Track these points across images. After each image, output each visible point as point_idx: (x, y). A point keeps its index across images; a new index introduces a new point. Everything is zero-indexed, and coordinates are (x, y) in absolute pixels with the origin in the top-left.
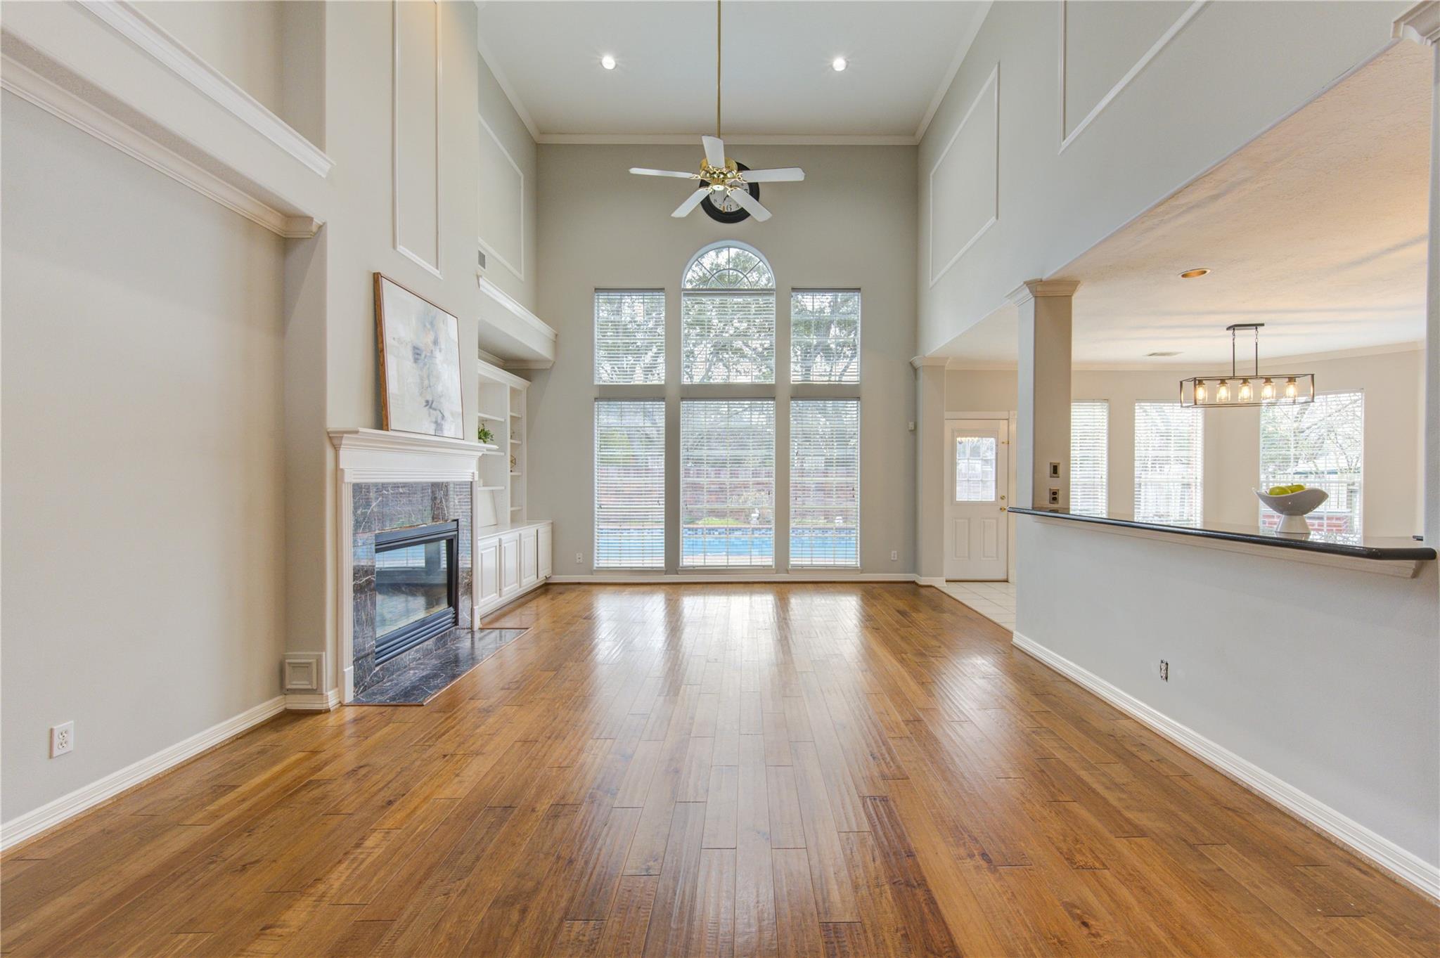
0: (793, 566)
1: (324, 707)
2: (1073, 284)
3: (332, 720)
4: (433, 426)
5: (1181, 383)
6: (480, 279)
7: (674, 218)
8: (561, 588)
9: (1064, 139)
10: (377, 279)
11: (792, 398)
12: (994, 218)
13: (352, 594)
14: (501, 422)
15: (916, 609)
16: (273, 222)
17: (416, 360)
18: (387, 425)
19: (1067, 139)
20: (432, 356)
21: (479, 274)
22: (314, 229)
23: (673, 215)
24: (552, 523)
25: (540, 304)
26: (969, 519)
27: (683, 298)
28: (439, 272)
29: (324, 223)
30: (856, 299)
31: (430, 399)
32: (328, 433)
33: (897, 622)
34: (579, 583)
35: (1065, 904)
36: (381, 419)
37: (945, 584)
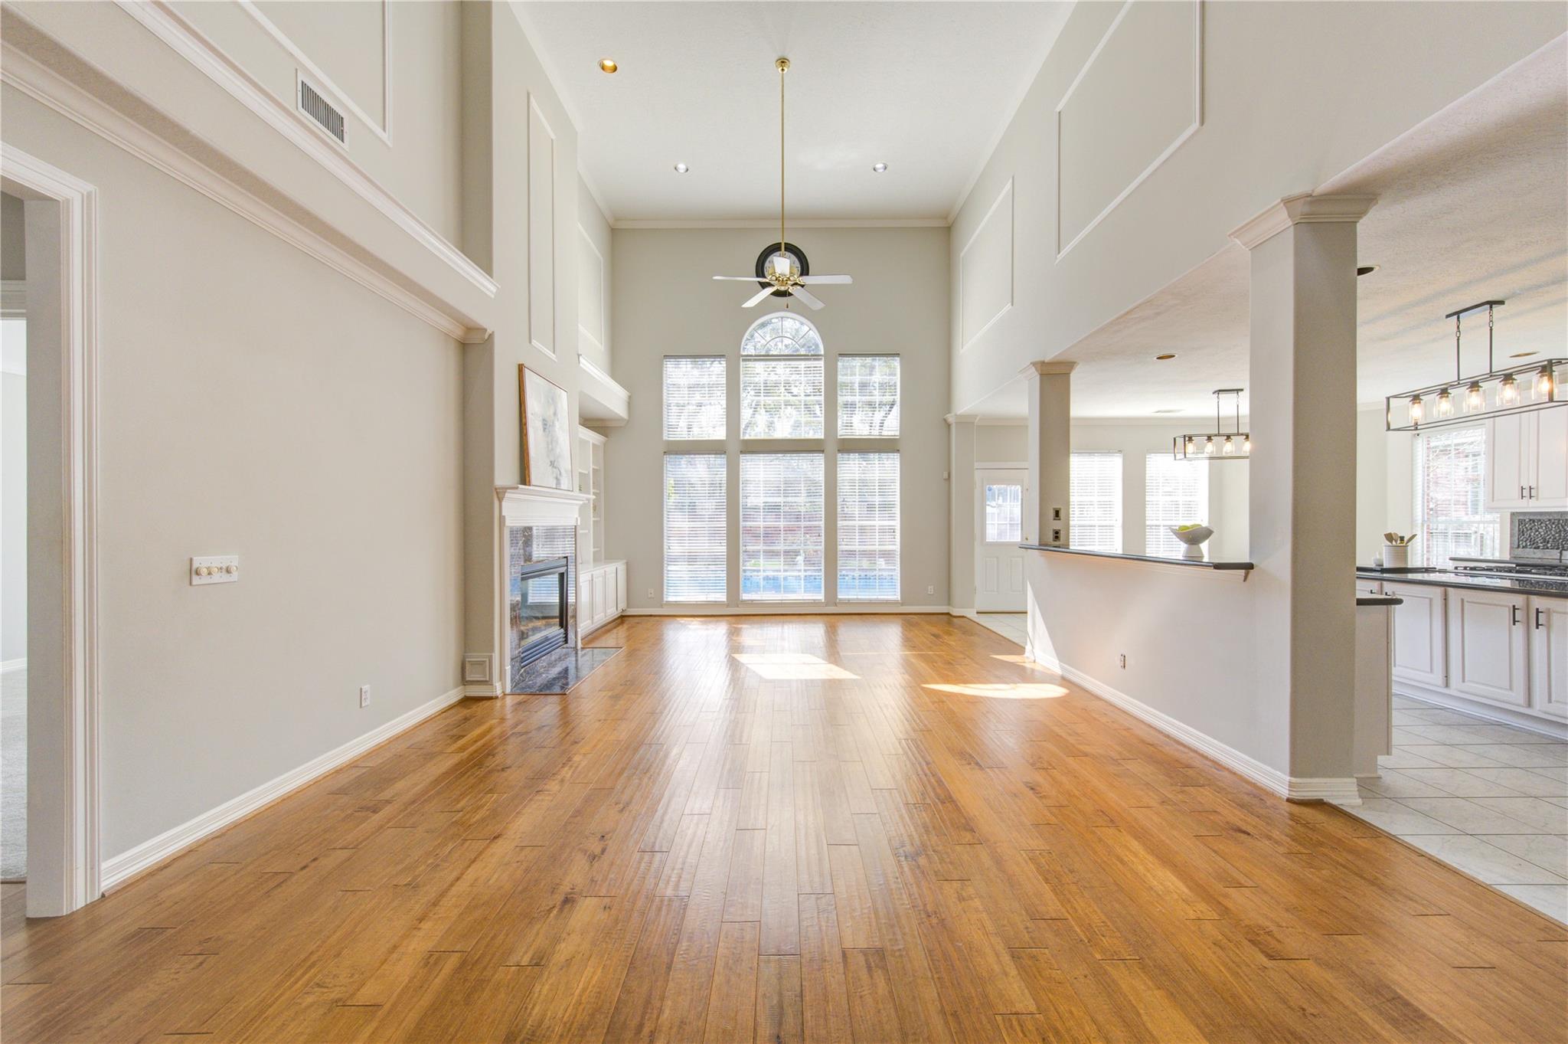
0: (840, 600)
1: (494, 695)
2: (1070, 365)
3: (498, 703)
4: (555, 481)
5: (1175, 439)
6: (581, 358)
7: (744, 308)
8: (637, 620)
9: (1059, 253)
10: (521, 369)
11: (839, 450)
12: (1010, 304)
13: (509, 612)
14: (585, 474)
15: (949, 634)
16: (458, 332)
17: (545, 429)
18: (529, 481)
19: (1061, 254)
20: (553, 425)
21: (580, 353)
22: (486, 337)
23: (743, 306)
24: (627, 563)
25: (616, 370)
26: (997, 558)
27: (741, 363)
28: (555, 356)
29: (493, 332)
30: (896, 363)
31: (552, 459)
32: (496, 489)
33: (931, 642)
34: (651, 616)
35: (1023, 782)
36: (524, 478)
37: (976, 615)
